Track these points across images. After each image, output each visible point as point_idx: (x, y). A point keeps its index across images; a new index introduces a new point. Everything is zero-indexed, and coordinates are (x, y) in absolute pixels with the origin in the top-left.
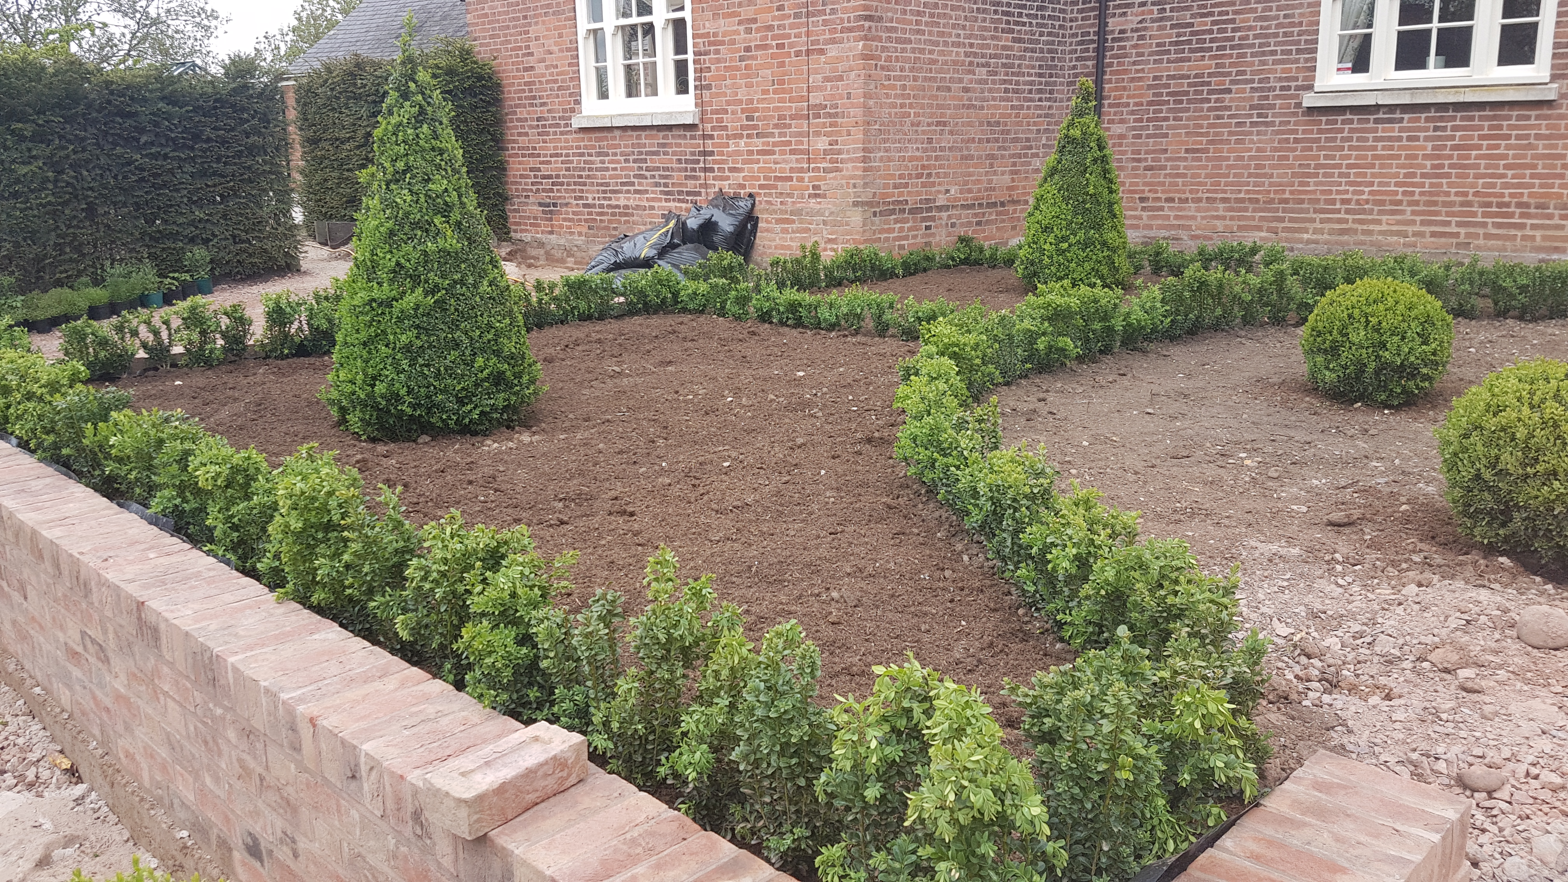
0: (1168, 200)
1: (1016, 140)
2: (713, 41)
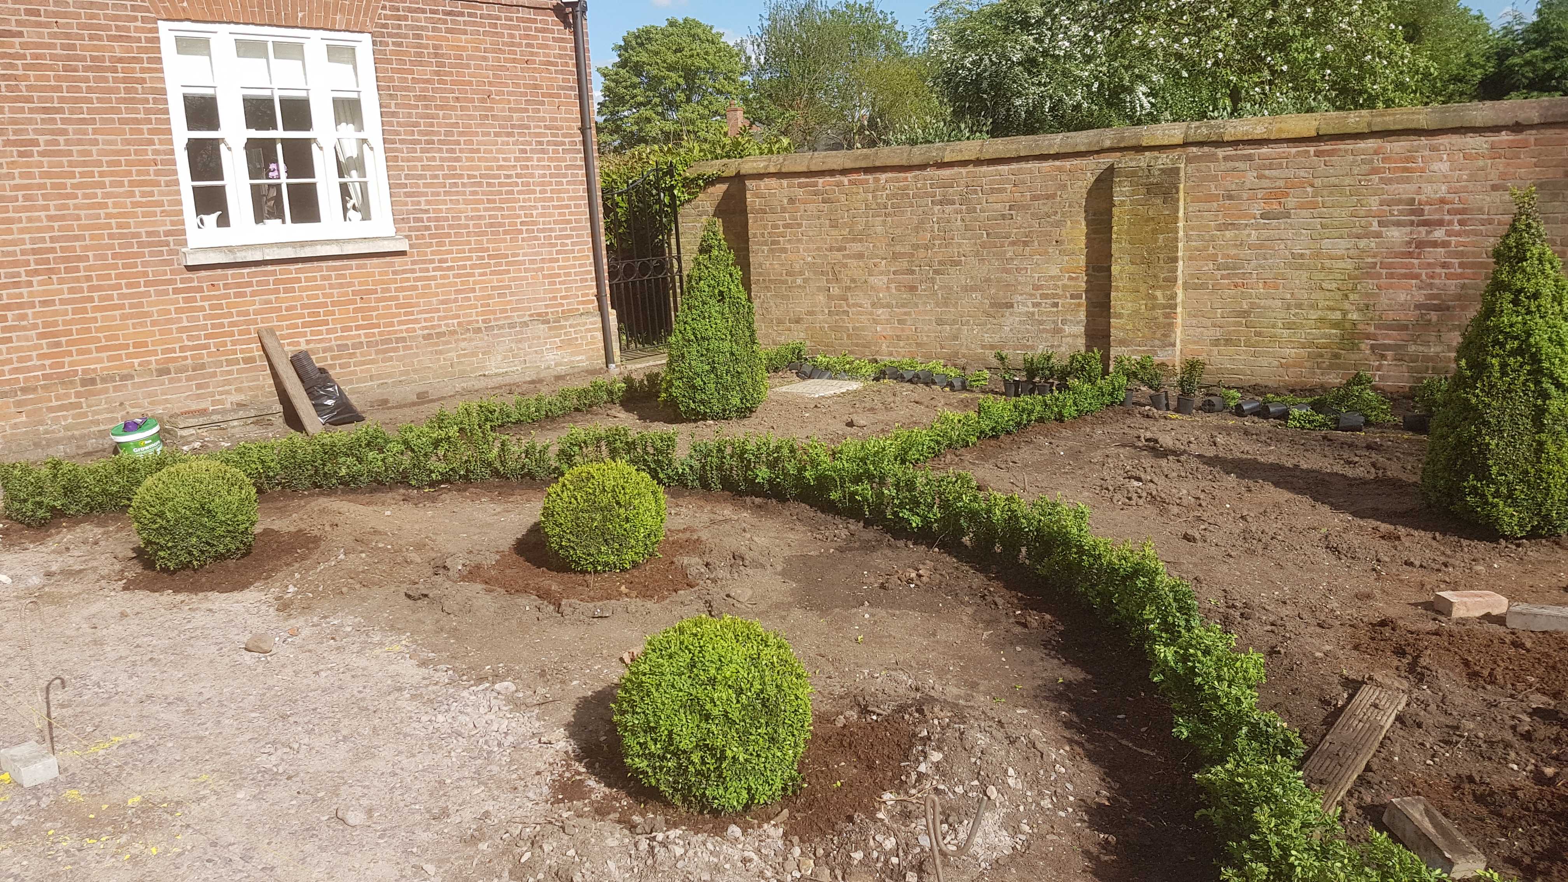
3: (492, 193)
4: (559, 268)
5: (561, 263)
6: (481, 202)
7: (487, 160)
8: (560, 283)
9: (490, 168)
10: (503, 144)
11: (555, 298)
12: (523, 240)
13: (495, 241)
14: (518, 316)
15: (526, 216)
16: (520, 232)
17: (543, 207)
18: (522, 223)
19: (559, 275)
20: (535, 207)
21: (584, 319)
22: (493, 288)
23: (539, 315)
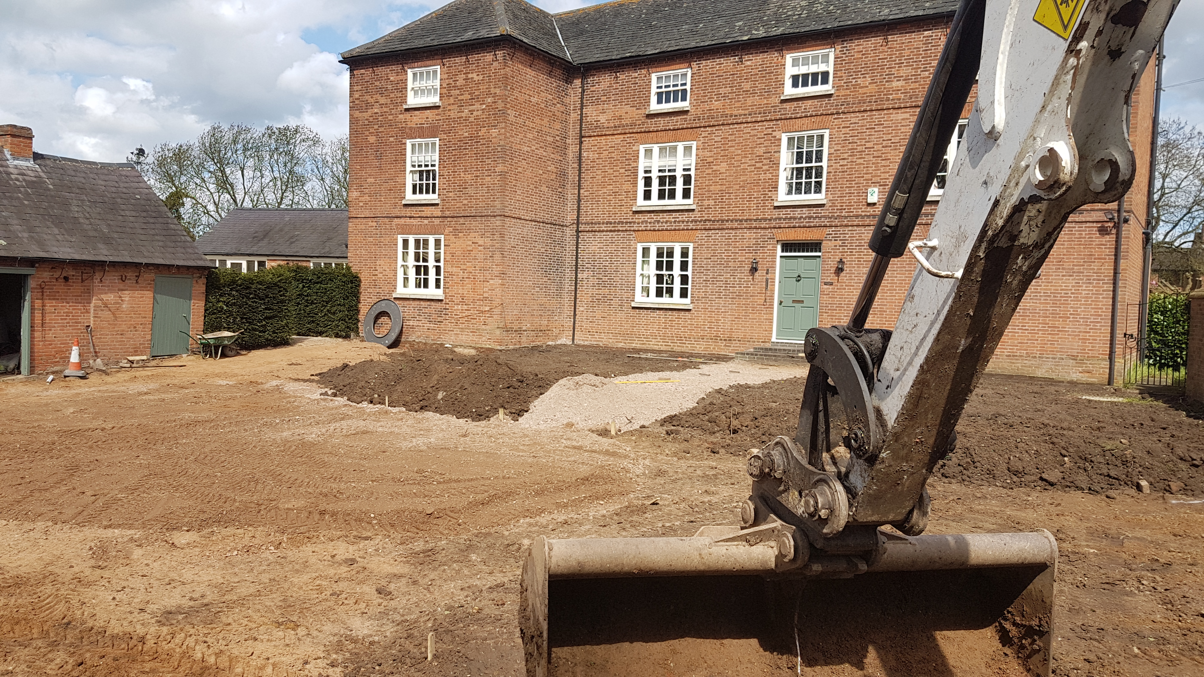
0: (597, 332)
1: (549, 310)
2: (450, 274)
3: (1056, 300)
4: (1090, 336)
5: (1091, 334)
6: (1049, 303)
7: (1056, 286)
8: (1089, 343)
9: (1057, 290)
10: (1066, 279)
11: (1085, 350)
12: (1070, 321)
13: (1053, 321)
14: (1060, 355)
15: (1073, 311)
16: (1069, 318)
17: (1085, 308)
18: (1070, 314)
19: (1089, 340)
20: (1080, 308)
21: (1099, 362)
22: (1048, 341)
23: (1072, 356)
